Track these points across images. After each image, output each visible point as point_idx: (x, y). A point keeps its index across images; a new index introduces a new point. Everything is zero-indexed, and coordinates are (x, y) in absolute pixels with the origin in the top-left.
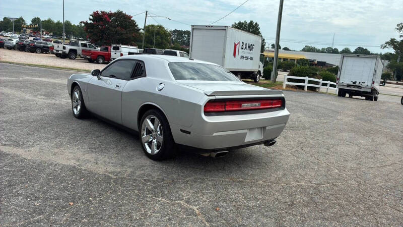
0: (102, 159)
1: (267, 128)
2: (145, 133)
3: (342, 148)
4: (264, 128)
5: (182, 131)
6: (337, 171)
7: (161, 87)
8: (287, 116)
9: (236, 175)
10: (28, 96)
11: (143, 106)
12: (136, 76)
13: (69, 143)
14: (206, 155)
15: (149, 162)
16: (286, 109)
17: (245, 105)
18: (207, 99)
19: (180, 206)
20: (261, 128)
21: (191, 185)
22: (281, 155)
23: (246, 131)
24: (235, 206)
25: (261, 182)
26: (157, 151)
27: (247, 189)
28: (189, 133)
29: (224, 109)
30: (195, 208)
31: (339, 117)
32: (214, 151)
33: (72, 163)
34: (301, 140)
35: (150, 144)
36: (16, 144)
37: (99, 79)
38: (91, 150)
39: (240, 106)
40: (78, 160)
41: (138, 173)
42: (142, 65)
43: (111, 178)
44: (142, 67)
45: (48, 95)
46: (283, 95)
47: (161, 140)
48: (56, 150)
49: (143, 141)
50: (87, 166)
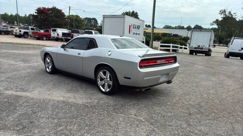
0: (78, 96)
1: (170, 74)
2: (99, 80)
3: (204, 83)
4: (168, 74)
5: (125, 78)
6: (206, 95)
7: (109, 53)
8: (178, 67)
9: (154, 100)
10: (12, 62)
11: (98, 65)
12: (91, 48)
13: (54, 88)
14: (138, 90)
15: (104, 96)
16: (177, 63)
17: (159, 62)
18: (140, 59)
19: (132, 118)
20: (166, 74)
21: (133, 107)
22: (173, 88)
23: (160, 76)
24: (161, 116)
25: (169, 103)
26: (108, 90)
27: (163, 107)
28: (130, 78)
29: (148, 65)
30: (141, 119)
31: (196, 66)
32: (144, 88)
33: (61, 99)
34: (181, 80)
35: (103, 86)
36: (23, 90)
37: (65, 50)
38: (69, 91)
39: (156, 62)
40: (64, 97)
41: (101, 102)
42: (94, 41)
43: (88, 106)
44: (94, 42)
45: (24, 61)
46: (175, 55)
47: (111, 83)
48: (48, 93)
49: (99, 85)
50: (71, 100)
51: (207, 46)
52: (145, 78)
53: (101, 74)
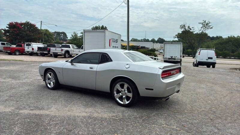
0: (98, 110)
2: (116, 93)
5: (146, 89)
7: (127, 66)
11: (113, 79)
12: (104, 62)
16: (182, 73)
17: (172, 72)
18: (161, 71)
19: (166, 127)
21: (159, 117)
23: (176, 86)
28: (152, 90)
29: (166, 76)
30: (175, 127)
32: (165, 98)
33: (84, 114)
35: (121, 98)
37: (72, 65)
39: (171, 73)
40: (86, 112)
41: (126, 115)
42: (107, 55)
43: (117, 119)
46: (180, 66)
47: (130, 95)
48: (67, 109)
49: (115, 98)
50: (96, 115)
51: (179, 57)
52: (167, 89)
53: (118, 86)
